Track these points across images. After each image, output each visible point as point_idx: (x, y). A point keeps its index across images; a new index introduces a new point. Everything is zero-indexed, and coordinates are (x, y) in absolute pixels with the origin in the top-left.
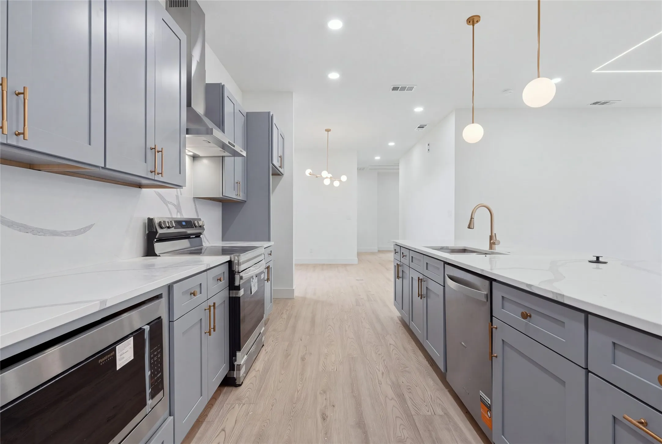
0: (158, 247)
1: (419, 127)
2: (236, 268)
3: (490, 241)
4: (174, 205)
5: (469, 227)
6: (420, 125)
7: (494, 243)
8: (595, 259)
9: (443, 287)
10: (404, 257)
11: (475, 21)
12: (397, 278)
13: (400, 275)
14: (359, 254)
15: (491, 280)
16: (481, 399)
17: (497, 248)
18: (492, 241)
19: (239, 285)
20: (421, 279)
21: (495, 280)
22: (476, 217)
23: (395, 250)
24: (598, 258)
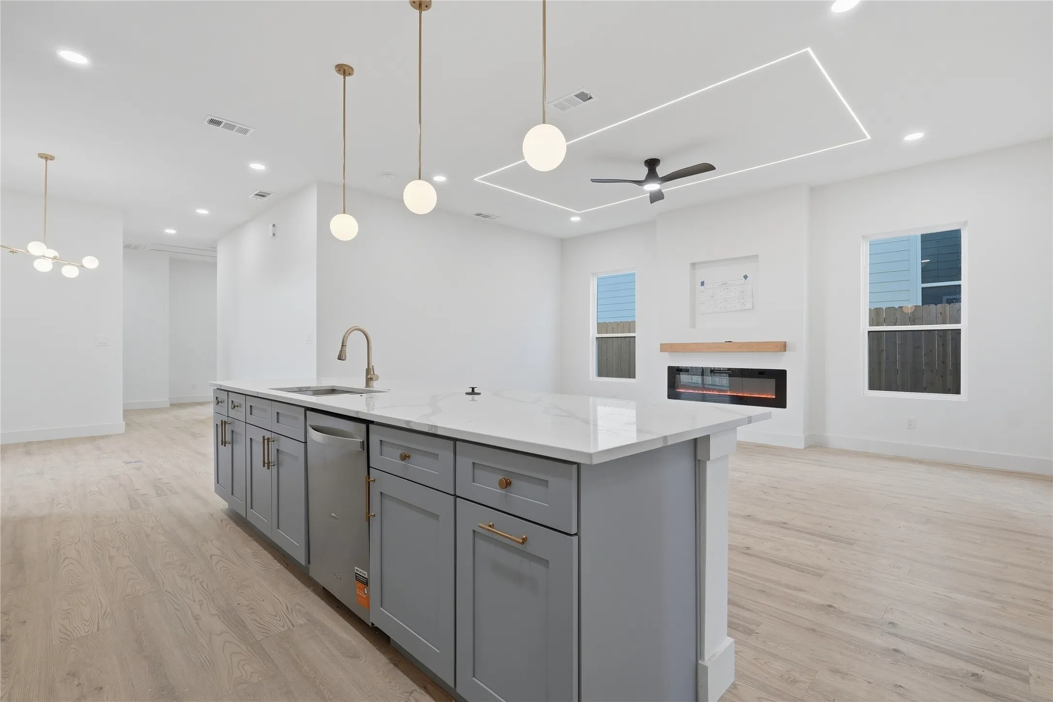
1: (257, 195)
3: (367, 376)
5: (340, 358)
6: (259, 191)
7: (371, 379)
8: (470, 390)
9: (303, 444)
10: (234, 408)
11: (347, 73)
12: (222, 445)
13: (228, 438)
14: (127, 413)
15: (368, 423)
16: (356, 576)
17: (376, 385)
18: (369, 376)
20: (268, 439)
21: (372, 422)
22: (348, 344)
23: (217, 398)
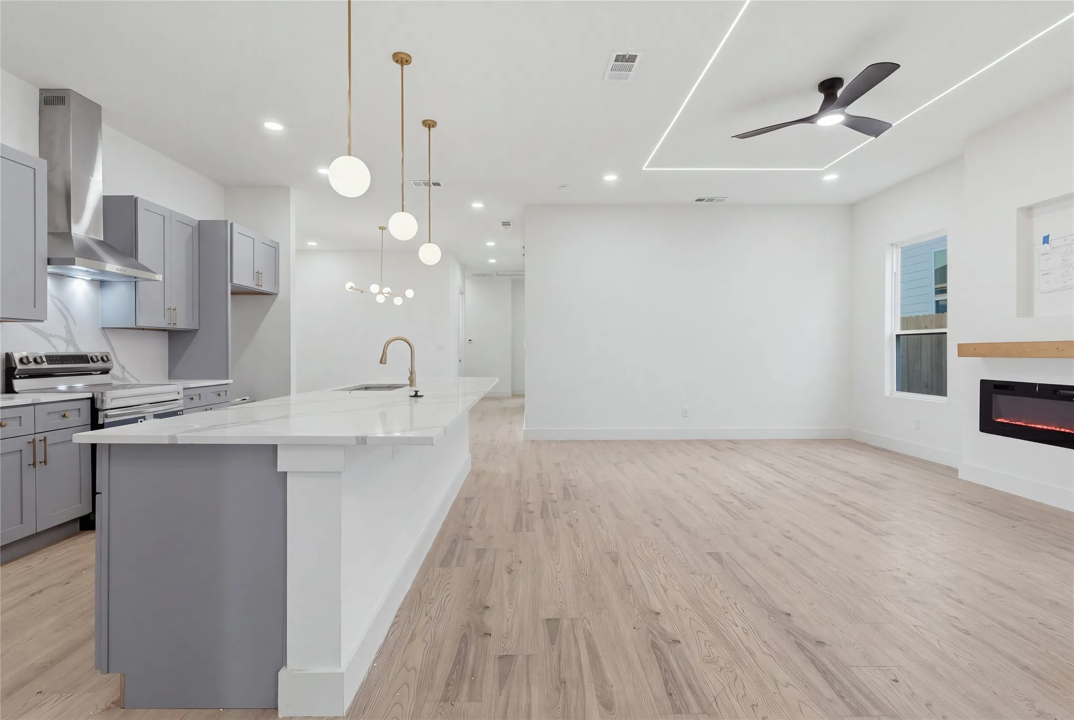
0: (18, 384)
2: (98, 406)
4: (60, 337)
19: (103, 423)
24: (416, 392)
